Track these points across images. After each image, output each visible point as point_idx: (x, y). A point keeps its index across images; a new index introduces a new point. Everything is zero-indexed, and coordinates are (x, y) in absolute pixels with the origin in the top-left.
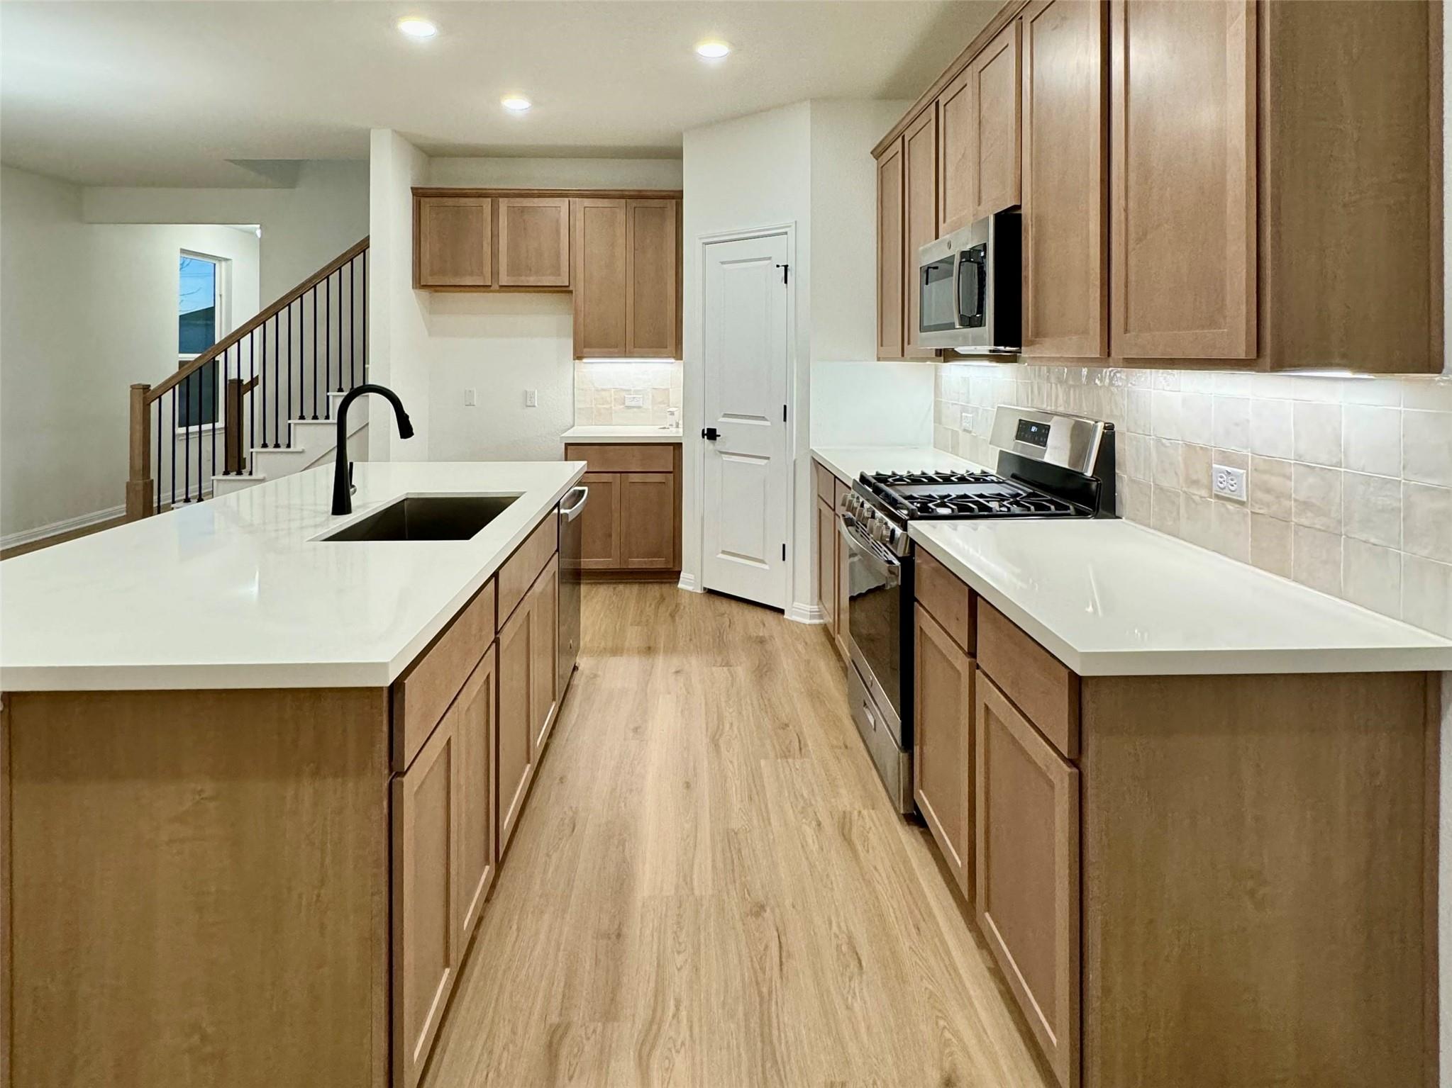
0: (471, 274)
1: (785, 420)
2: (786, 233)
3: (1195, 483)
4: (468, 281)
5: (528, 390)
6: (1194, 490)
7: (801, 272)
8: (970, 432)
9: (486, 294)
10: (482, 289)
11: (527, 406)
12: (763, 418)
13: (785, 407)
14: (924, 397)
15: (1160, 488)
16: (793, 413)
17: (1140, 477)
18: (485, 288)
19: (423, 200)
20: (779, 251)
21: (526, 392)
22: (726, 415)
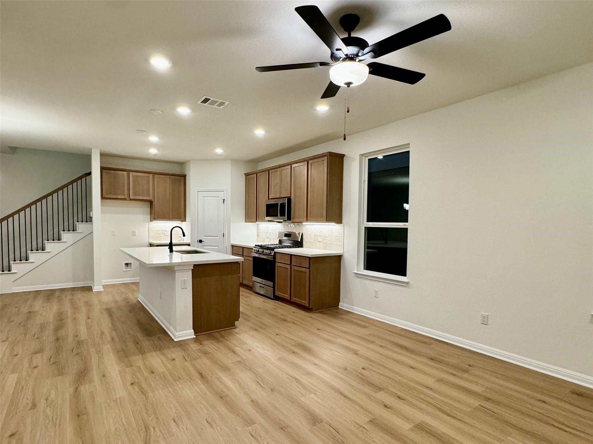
0: (120, 195)
1: (224, 237)
2: (224, 191)
3: (315, 240)
4: (120, 197)
5: (134, 231)
6: (315, 241)
7: (228, 201)
8: (268, 238)
9: (125, 201)
10: (124, 199)
11: (134, 235)
12: (217, 237)
13: (224, 234)
14: (255, 232)
15: (310, 242)
16: (226, 235)
17: (307, 241)
18: (125, 199)
19: (103, 170)
20: (222, 195)
21: (133, 231)
22: (205, 236)
